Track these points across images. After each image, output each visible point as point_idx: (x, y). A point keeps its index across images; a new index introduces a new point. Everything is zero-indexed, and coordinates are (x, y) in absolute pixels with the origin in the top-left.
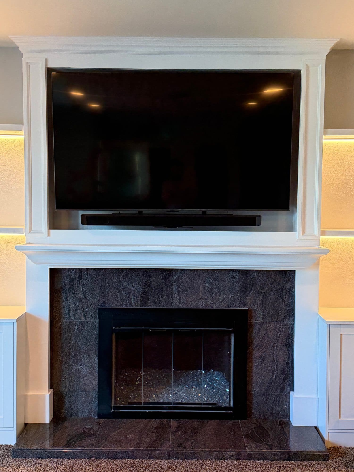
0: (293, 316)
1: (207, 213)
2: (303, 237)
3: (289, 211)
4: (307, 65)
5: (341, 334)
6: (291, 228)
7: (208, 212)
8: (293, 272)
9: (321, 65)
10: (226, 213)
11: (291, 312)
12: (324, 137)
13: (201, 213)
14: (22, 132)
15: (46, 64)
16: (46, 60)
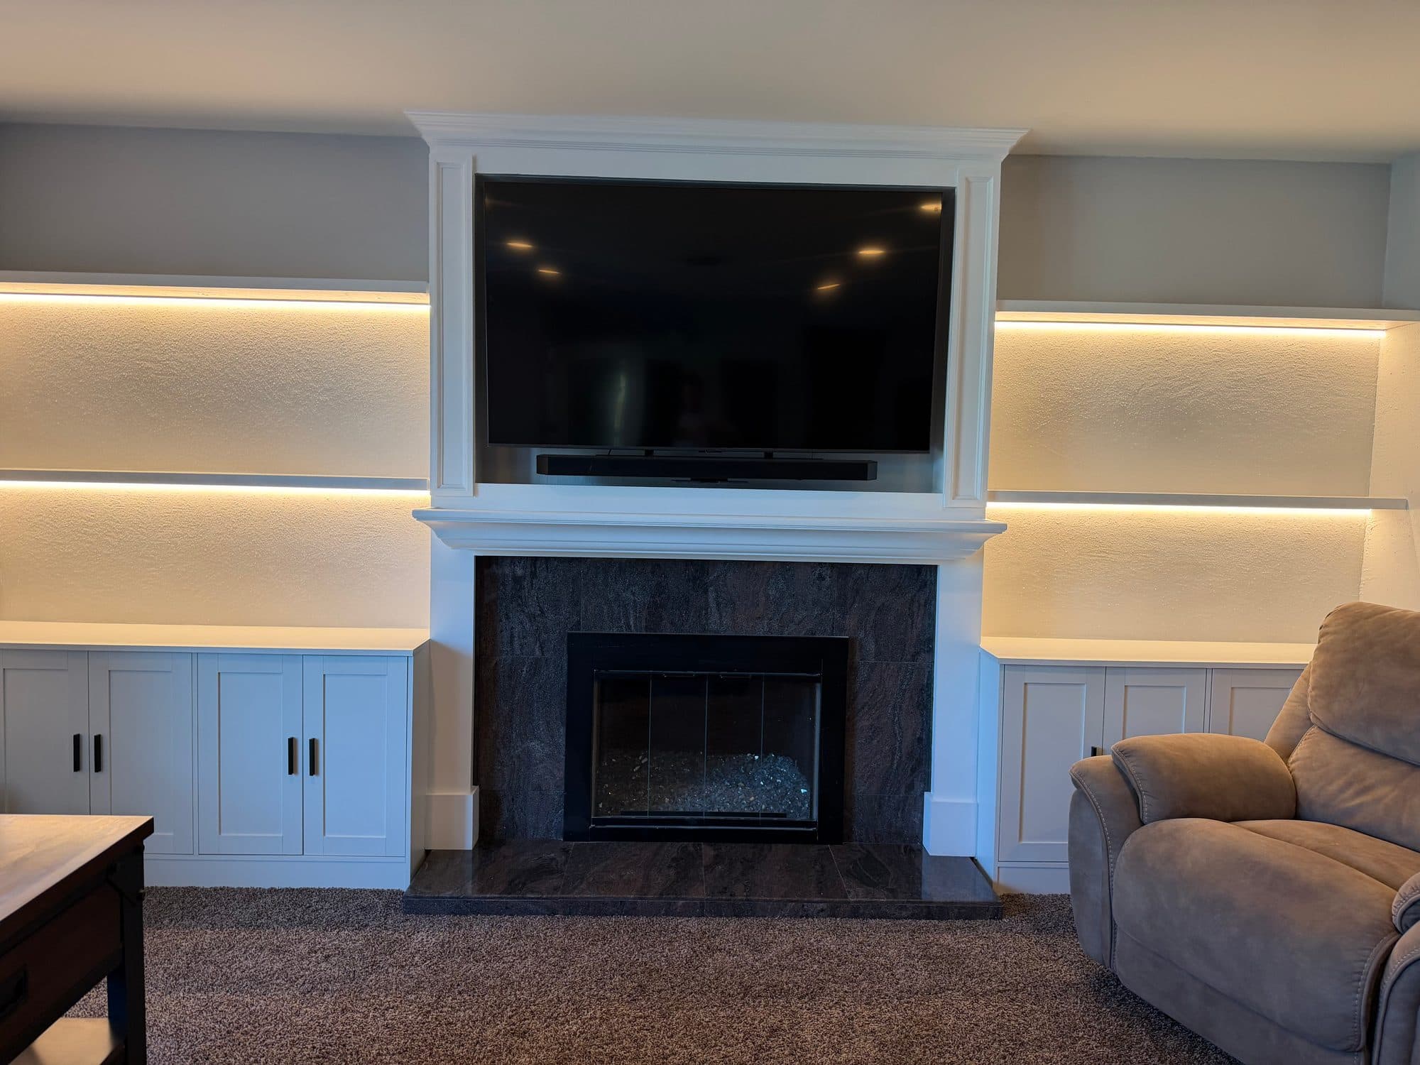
0: (931, 651)
1: (774, 457)
2: (957, 504)
3: (929, 453)
4: (967, 179)
5: (1026, 684)
6: (929, 486)
7: (775, 455)
8: (934, 569)
9: (992, 179)
10: (808, 455)
11: (926, 644)
12: (999, 315)
13: (762, 455)
14: (426, 298)
15: (475, 167)
16: (475, 160)
